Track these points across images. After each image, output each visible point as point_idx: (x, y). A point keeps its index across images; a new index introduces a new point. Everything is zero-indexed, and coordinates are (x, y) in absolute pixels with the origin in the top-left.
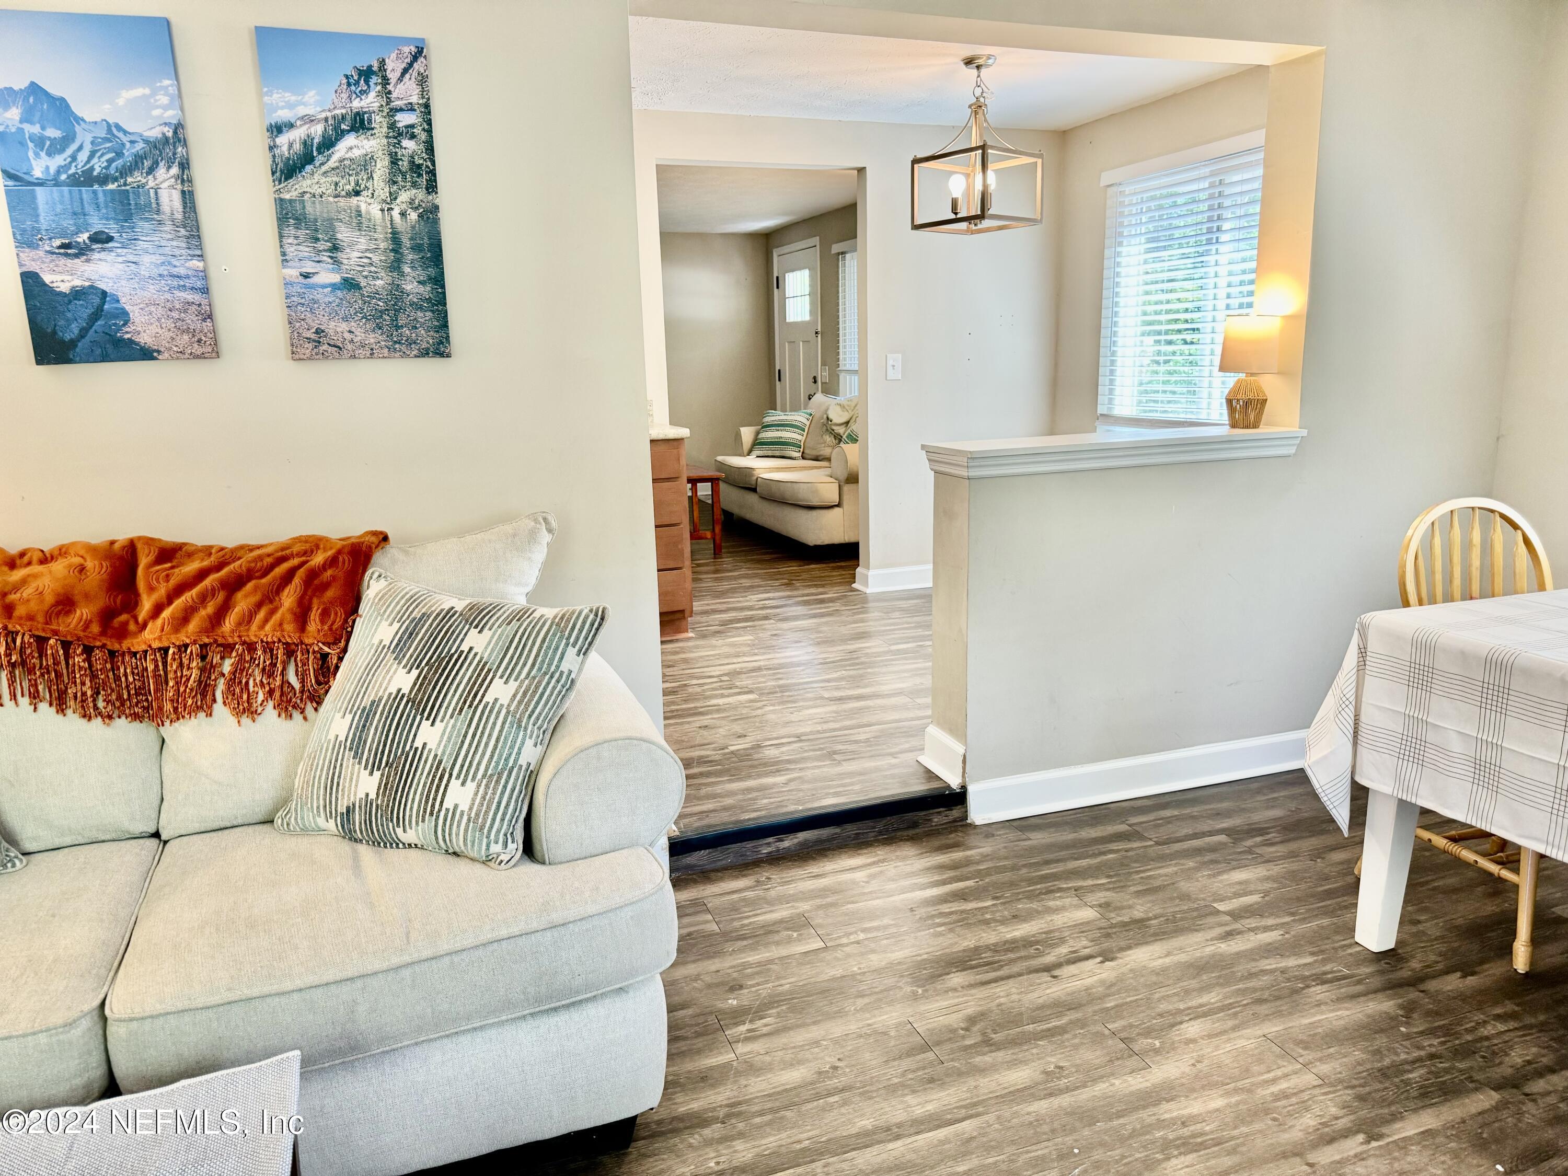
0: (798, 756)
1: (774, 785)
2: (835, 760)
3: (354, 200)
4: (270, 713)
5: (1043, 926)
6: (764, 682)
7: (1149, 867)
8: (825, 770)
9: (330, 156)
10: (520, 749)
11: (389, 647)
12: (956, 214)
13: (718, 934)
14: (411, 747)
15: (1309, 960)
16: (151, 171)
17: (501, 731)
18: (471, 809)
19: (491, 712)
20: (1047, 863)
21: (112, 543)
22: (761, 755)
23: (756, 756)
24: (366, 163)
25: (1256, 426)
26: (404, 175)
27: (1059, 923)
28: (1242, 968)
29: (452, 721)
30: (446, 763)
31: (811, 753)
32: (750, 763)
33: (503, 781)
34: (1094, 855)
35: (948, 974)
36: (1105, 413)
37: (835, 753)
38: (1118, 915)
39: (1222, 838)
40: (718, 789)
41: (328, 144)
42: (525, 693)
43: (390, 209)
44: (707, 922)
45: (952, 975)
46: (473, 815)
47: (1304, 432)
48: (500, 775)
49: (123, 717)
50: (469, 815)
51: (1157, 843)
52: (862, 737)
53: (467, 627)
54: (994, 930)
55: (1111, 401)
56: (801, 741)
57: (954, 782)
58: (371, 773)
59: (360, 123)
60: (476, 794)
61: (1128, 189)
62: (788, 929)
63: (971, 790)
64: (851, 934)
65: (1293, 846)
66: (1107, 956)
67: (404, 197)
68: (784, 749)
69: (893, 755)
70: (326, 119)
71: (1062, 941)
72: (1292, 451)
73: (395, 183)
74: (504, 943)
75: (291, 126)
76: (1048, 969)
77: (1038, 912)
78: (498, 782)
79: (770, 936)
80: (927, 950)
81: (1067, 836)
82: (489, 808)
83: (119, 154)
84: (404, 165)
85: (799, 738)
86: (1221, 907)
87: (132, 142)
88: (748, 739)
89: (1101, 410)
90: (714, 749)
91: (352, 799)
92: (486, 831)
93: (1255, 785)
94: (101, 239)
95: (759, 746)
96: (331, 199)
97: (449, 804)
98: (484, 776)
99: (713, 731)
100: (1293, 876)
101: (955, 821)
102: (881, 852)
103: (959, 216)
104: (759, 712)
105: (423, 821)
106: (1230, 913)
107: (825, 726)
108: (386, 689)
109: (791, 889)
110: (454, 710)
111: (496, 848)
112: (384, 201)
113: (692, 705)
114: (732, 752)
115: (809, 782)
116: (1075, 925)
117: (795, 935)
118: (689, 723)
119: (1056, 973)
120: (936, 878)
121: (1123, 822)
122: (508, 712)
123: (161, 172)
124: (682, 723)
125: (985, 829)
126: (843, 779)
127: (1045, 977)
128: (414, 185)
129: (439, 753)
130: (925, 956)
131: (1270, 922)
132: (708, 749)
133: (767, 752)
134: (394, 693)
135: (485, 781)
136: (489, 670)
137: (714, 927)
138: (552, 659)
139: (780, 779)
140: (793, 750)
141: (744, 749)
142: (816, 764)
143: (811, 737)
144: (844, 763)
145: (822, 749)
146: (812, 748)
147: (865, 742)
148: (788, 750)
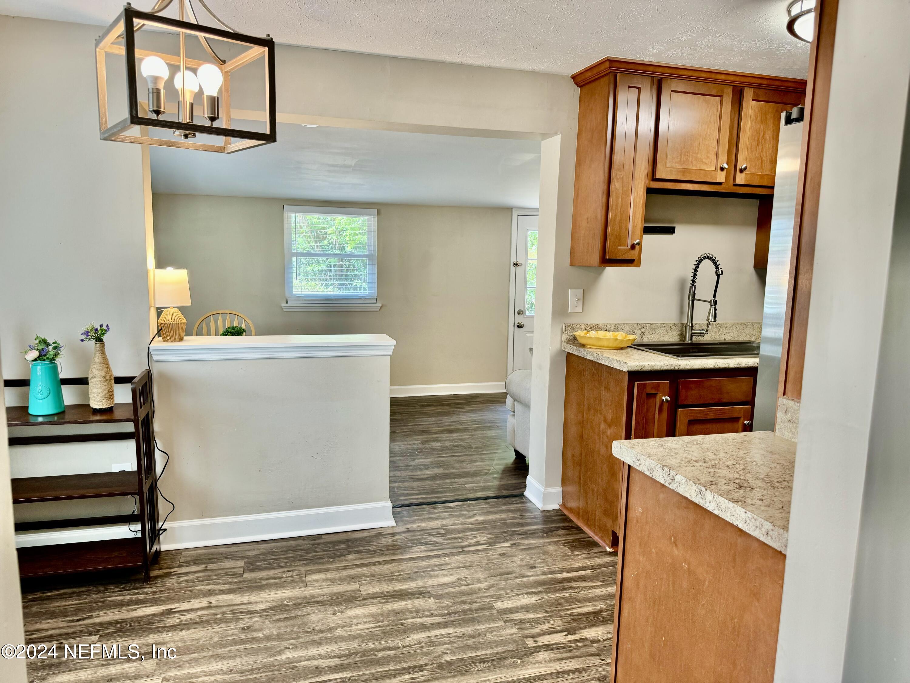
0: (466, 534)
1: (480, 515)
2: (444, 529)
8: (451, 522)
22: (489, 536)
23: (492, 536)
31: (457, 536)
32: (496, 531)
37: (443, 535)
40: (511, 515)
56: (462, 547)
68: (474, 541)
69: (408, 531)
85: (463, 550)
88: (498, 551)
90: (519, 544)
104: (492, 581)
107: (442, 560)
113: (551, 596)
114: (508, 541)
115: (462, 515)
118: (546, 573)
124: (551, 573)
132: (524, 545)
133: (485, 538)
139: (478, 518)
140: (469, 539)
141: (500, 543)
142: (456, 527)
143: (455, 550)
144: (440, 527)
145: (451, 539)
146: (456, 541)
147: (420, 543)
148: (472, 539)
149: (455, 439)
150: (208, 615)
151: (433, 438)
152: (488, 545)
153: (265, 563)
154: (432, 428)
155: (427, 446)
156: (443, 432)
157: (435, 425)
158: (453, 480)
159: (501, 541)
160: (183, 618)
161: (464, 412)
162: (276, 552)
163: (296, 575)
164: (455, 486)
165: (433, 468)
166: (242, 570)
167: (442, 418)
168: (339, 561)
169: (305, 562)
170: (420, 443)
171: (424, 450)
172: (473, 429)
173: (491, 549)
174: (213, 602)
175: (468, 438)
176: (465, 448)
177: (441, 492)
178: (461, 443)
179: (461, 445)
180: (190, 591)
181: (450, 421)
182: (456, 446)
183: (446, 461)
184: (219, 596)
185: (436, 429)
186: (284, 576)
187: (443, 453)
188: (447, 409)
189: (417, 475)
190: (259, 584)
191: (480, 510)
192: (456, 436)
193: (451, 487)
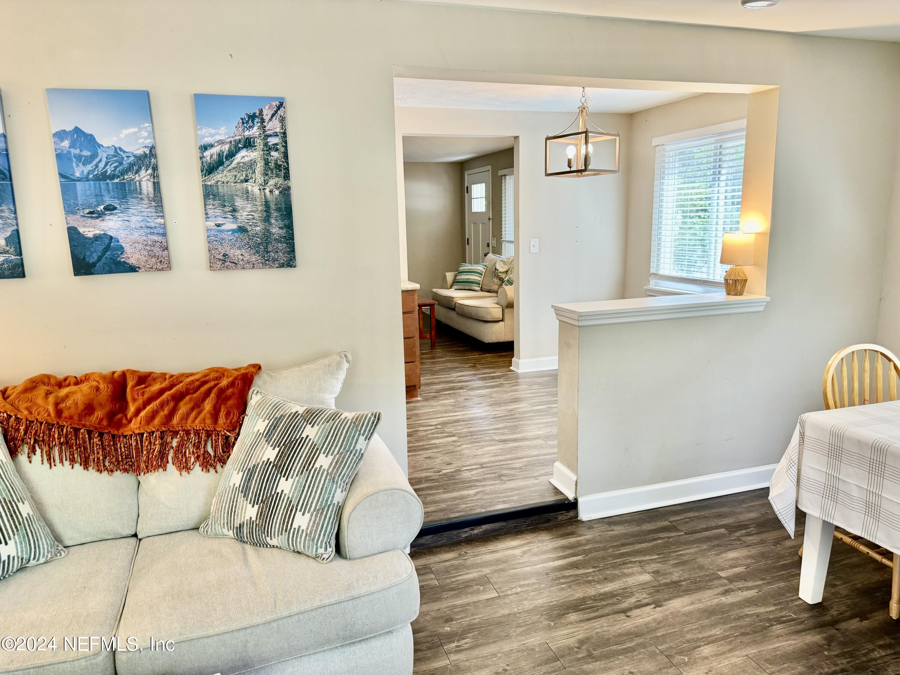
0: (482, 477)
1: (469, 495)
2: (502, 480)
3: (245, 184)
4: (197, 469)
5: (621, 585)
6: (461, 429)
7: (681, 548)
8: (497, 486)
9: (232, 161)
10: (334, 494)
11: (263, 434)
12: (570, 167)
13: (438, 587)
14: (275, 492)
15: (773, 608)
16: (137, 172)
17: (324, 485)
18: (307, 528)
19: (318, 473)
20: (623, 545)
21: (114, 373)
22: (461, 476)
23: (458, 477)
24: (252, 165)
25: (741, 294)
26: (272, 170)
27: (630, 583)
28: (734, 613)
29: (297, 478)
30: (294, 502)
31: (489, 476)
32: (454, 481)
33: (325, 513)
34: (650, 541)
35: (568, 614)
36: (655, 272)
37: (502, 475)
38: (664, 579)
39: (723, 530)
40: (437, 498)
41: (231, 155)
42: (337, 463)
43: (264, 189)
44: (432, 579)
45: (570, 615)
46: (308, 532)
47: (769, 299)
48: (323, 509)
49: (119, 471)
50: (306, 532)
51: (686, 533)
52: (518, 465)
53: (305, 423)
54: (594, 587)
55: (658, 266)
56: (483, 467)
57: (571, 496)
58: (253, 506)
59: (248, 144)
60: (310, 520)
61: (668, 148)
62: (477, 585)
63: (580, 500)
64: (513, 588)
65: (764, 536)
66: (658, 604)
67: (272, 182)
68: (474, 472)
69: (535, 477)
70: (231, 142)
71: (632, 594)
72: (762, 309)
73: (267, 175)
74: (327, 608)
75: (212, 146)
76: (624, 611)
77: (618, 576)
78: (322, 513)
79: (467, 589)
80: (556, 599)
81: (635, 529)
82: (317, 528)
83: (121, 164)
84: (272, 165)
85: (482, 466)
86: (722, 574)
87: (128, 157)
88: (453, 466)
89: (652, 270)
90: (434, 472)
91: (242, 520)
92: (315, 541)
93: (742, 497)
94: (110, 208)
95: (459, 471)
96: (232, 184)
97: (295, 525)
98: (314, 510)
99: (433, 460)
100: (763, 556)
101: (571, 518)
102: (529, 537)
103: (572, 169)
104: (459, 449)
105: (282, 534)
106: (727, 578)
107: (497, 458)
108: (261, 459)
109: (478, 560)
110: (298, 472)
111: (321, 551)
112: (261, 185)
113: (421, 444)
114: (444, 474)
115: (488, 494)
116: (639, 585)
117: (482, 588)
118: (419, 455)
119: (629, 614)
120: (561, 554)
121: (666, 520)
122: (328, 474)
123: (143, 173)
124: (415, 455)
125: (588, 523)
126: (507, 492)
127: (622, 616)
128: (277, 176)
129: (290, 496)
130: (555, 603)
131: (750, 584)
132: (431, 472)
133: (464, 474)
134: (266, 461)
135: (315, 513)
136: (317, 449)
137: (436, 582)
138: (351, 443)
139: (471, 492)
140: (478, 473)
141: (451, 472)
142: (492, 482)
143: (489, 465)
144: (507, 482)
145: (495, 473)
146: (489, 472)
147: (519, 469)
148: (476, 473)
173: (459, 467)
191: (470, 500)
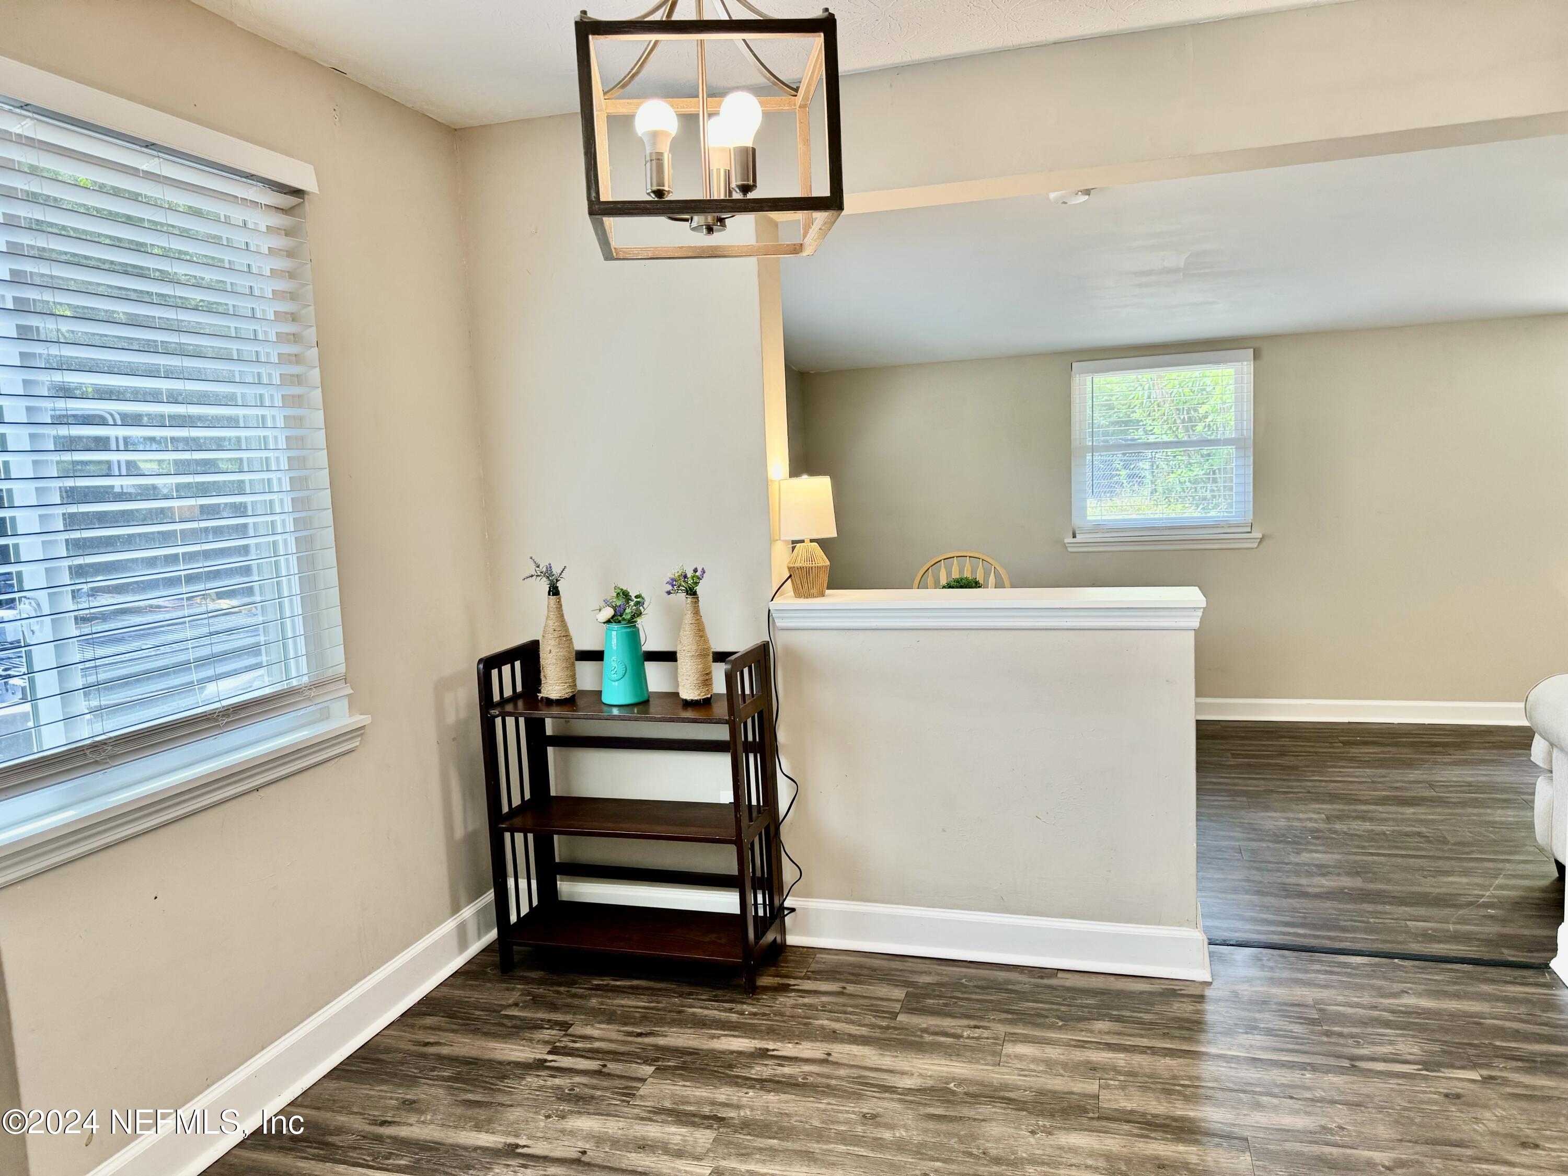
0: (1370, 1030)
1: (1419, 995)
2: (1320, 1010)
8: (1341, 998)
22: (1426, 1047)
23: (1437, 1047)
31: (1346, 1030)
37: (1313, 1022)
56: (1352, 1058)
68: (1386, 1049)
85: (1353, 1065)
95: (1427, 1065)
114: (1474, 1067)
133: (1415, 1050)
139: (1410, 1001)
140: (1373, 1043)
141: (1453, 1067)
142: (1350, 1010)
143: (1332, 1062)
144: (1310, 1002)
145: (1328, 1034)
146: (1341, 1041)
147: (1256, 1028)
148: (1381, 1044)
149: (1408, 820)
150: (818, 1074)
151: (1356, 811)
152: (1420, 1067)
153: (941, 1002)
154: (1360, 790)
155: (1338, 826)
156: (1383, 801)
157: (1366, 785)
158: (1380, 908)
159: (1458, 1063)
160: (781, 1070)
161: (1446, 764)
162: (966, 986)
163: (988, 1038)
164: (1381, 921)
165: (1339, 875)
166: (898, 1006)
167: (1389, 771)
168: (1074, 1029)
169: (1010, 1016)
170: (1323, 820)
171: (1327, 834)
172: (1459, 803)
173: (1425, 1078)
174: (833, 1054)
175: (1442, 821)
176: (1430, 842)
177: (1344, 929)
178: (1423, 830)
179: (1419, 834)
180: (805, 1024)
181: (1406, 779)
182: (1407, 835)
183: (1374, 862)
184: (846, 1046)
185: (1366, 794)
186: (965, 1034)
187: (1372, 846)
188: (1406, 753)
189: (1298, 885)
190: (917, 1039)
191: (1420, 984)
192: (1414, 814)
193: (1371, 920)
